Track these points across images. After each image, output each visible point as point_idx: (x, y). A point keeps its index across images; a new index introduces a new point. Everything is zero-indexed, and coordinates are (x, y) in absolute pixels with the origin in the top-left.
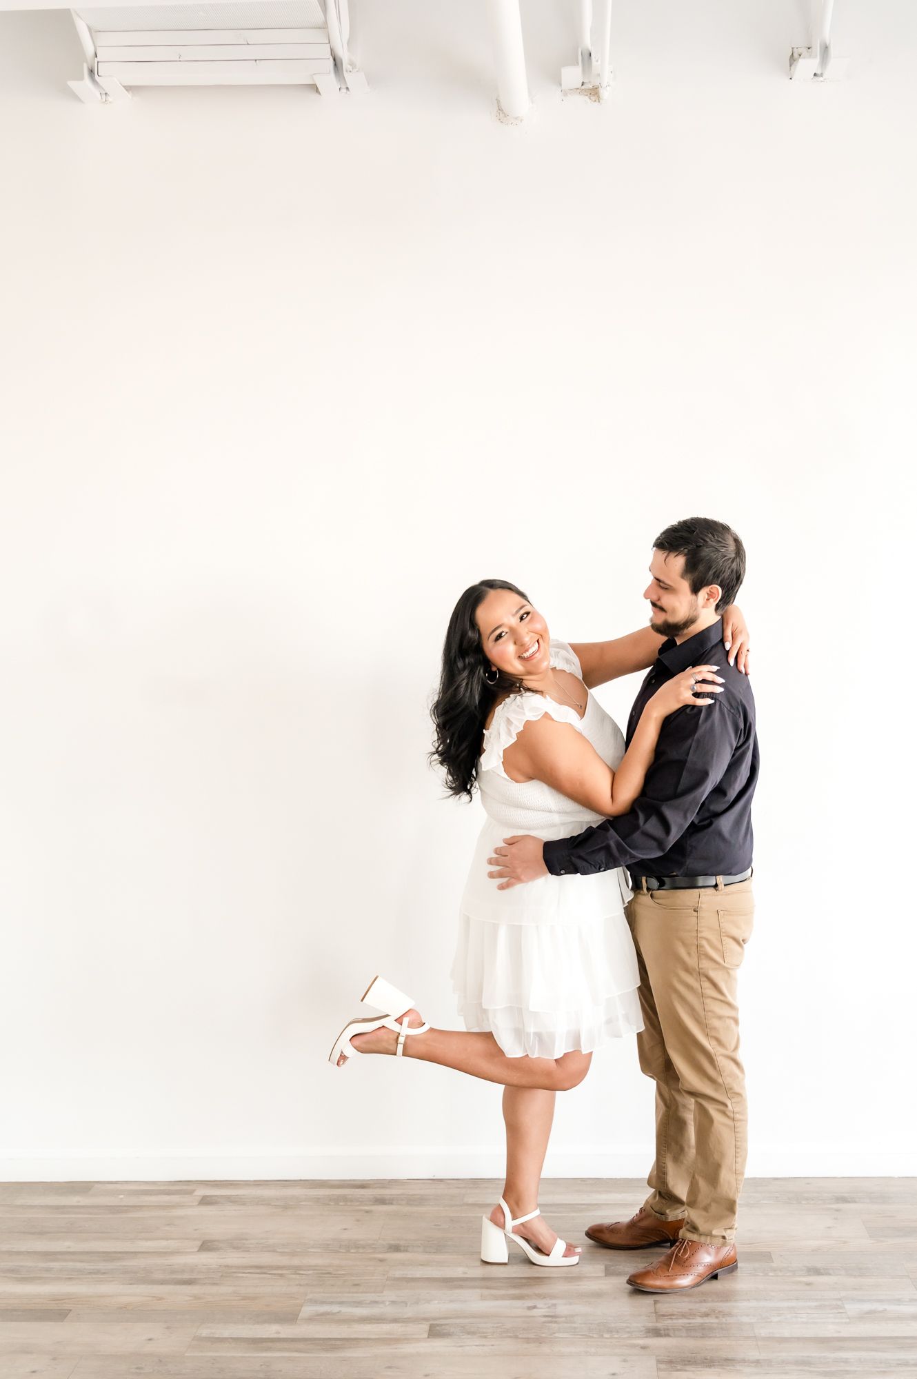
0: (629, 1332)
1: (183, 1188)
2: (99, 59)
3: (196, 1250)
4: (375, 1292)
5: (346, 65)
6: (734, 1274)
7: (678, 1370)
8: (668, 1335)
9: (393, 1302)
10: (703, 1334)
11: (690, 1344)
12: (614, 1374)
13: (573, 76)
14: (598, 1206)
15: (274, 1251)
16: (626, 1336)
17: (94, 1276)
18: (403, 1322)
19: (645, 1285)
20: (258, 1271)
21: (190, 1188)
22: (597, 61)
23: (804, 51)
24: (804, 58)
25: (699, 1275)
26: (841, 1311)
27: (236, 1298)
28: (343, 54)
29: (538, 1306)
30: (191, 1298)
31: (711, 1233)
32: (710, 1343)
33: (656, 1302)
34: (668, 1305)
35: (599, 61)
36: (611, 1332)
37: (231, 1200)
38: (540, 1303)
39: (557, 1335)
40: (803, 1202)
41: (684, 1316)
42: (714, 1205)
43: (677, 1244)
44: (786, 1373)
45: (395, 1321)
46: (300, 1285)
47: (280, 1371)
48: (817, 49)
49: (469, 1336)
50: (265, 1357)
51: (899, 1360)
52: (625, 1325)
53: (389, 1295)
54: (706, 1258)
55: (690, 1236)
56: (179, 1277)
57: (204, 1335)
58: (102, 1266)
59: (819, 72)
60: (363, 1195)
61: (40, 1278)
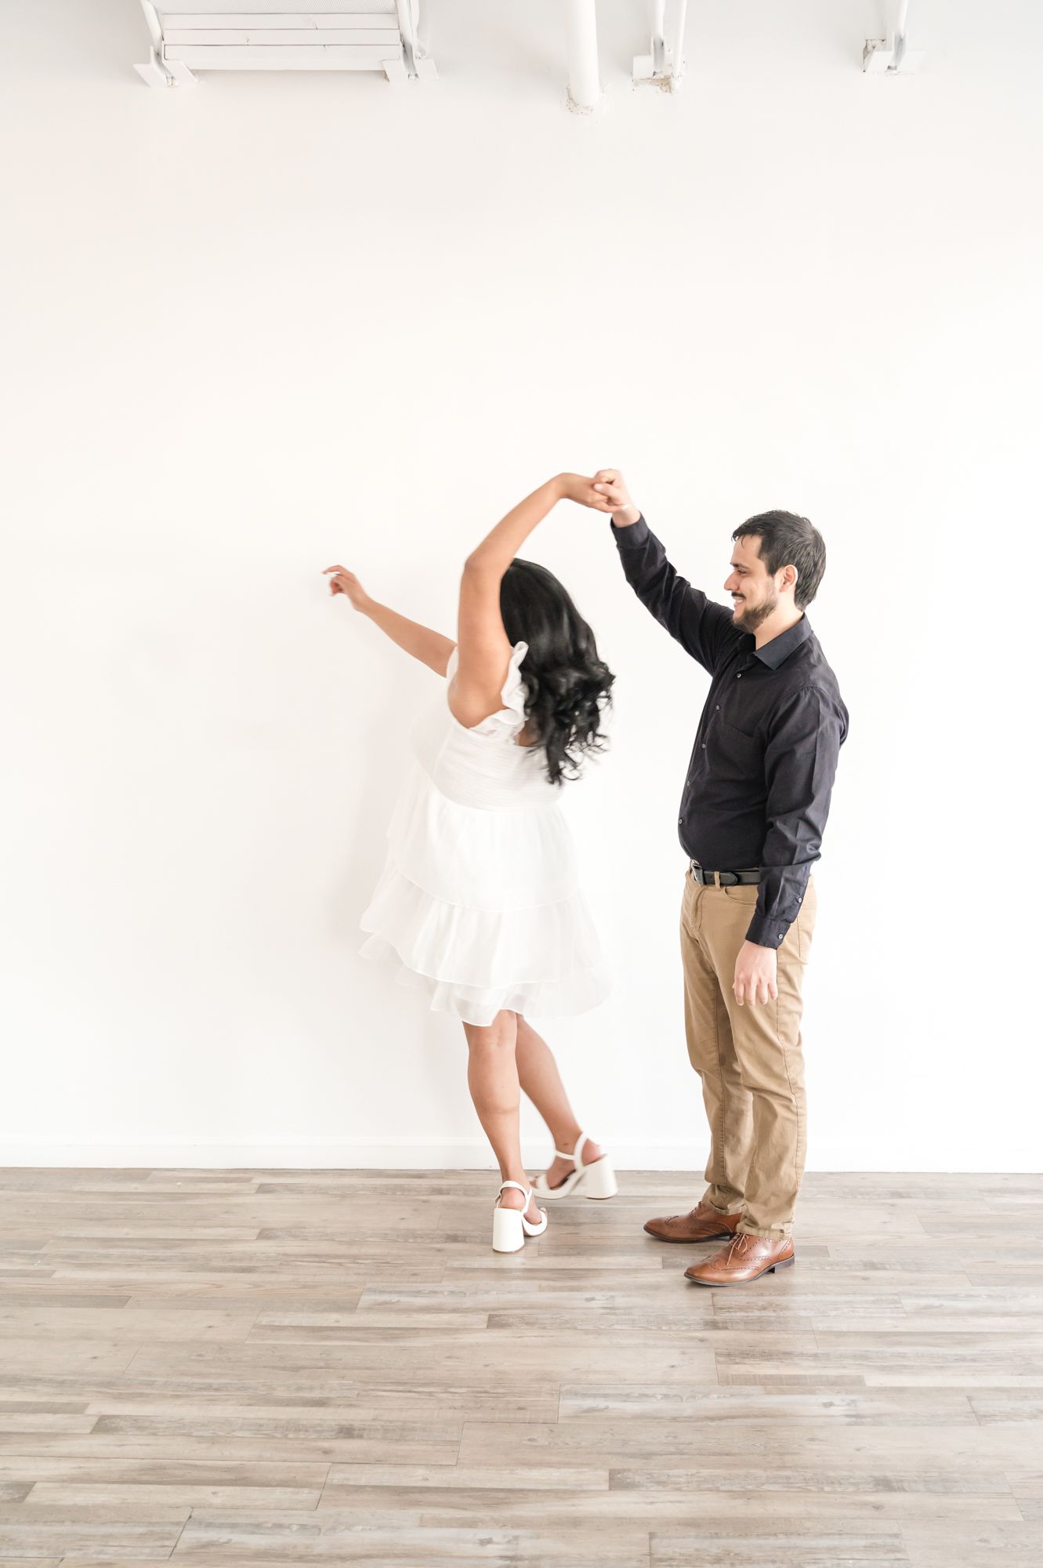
0: (686, 1325)
1: (239, 1176)
2: (166, 42)
3: (255, 1238)
4: (433, 1282)
5: (415, 52)
6: (791, 1267)
7: (737, 1363)
8: (726, 1328)
9: (452, 1293)
10: (761, 1327)
11: (748, 1337)
12: (673, 1367)
13: (644, 65)
14: (655, 1198)
15: (333, 1240)
16: (684, 1328)
17: (153, 1263)
18: (462, 1312)
19: (703, 1279)
20: (316, 1259)
21: (247, 1176)
22: (669, 51)
23: (878, 43)
24: (878, 50)
25: (757, 1269)
26: (897, 1306)
27: (295, 1287)
28: (412, 39)
29: (596, 1298)
30: (251, 1286)
31: (770, 1227)
32: (769, 1336)
33: (713, 1295)
34: (724, 1297)
35: (672, 52)
36: (670, 1324)
37: (288, 1188)
38: (598, 1295)
39: (615, 1327)
40: (859, 1197)
41: (741, 1309)
42: (773, 1198)
43: (735, 1238)
44: (844, 1367)
45: (455, 1311)
46: (359, 1274)
47: (340, 1360)
48: (892, 41)
49: (528, 1327)
50: (325, 1346)
51: (956, 1355)
52: (683, 1317)
53: (448, 1285)
54: (763, 1252)
55: (748, 1230)
56: (238, 1264)
57: (264, 1323)
58: (160, 1253)
59: (893, 65)
60: (421, 1185)
61: (100, 1264)
